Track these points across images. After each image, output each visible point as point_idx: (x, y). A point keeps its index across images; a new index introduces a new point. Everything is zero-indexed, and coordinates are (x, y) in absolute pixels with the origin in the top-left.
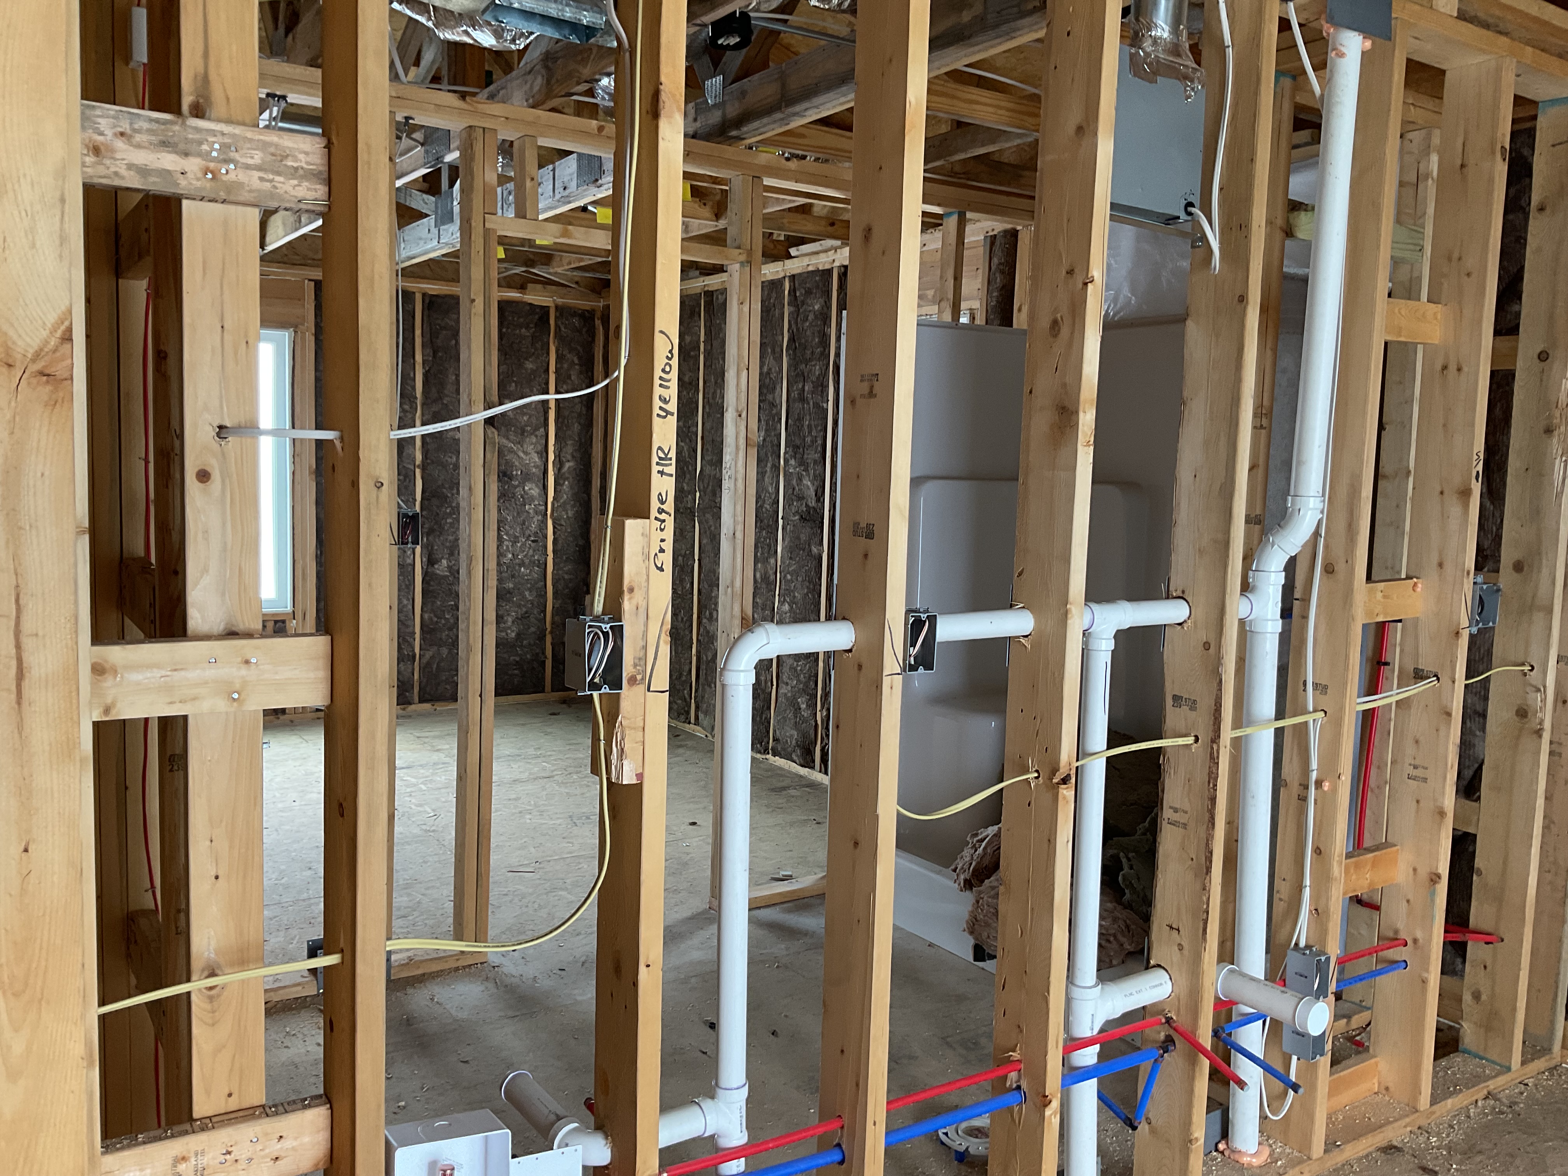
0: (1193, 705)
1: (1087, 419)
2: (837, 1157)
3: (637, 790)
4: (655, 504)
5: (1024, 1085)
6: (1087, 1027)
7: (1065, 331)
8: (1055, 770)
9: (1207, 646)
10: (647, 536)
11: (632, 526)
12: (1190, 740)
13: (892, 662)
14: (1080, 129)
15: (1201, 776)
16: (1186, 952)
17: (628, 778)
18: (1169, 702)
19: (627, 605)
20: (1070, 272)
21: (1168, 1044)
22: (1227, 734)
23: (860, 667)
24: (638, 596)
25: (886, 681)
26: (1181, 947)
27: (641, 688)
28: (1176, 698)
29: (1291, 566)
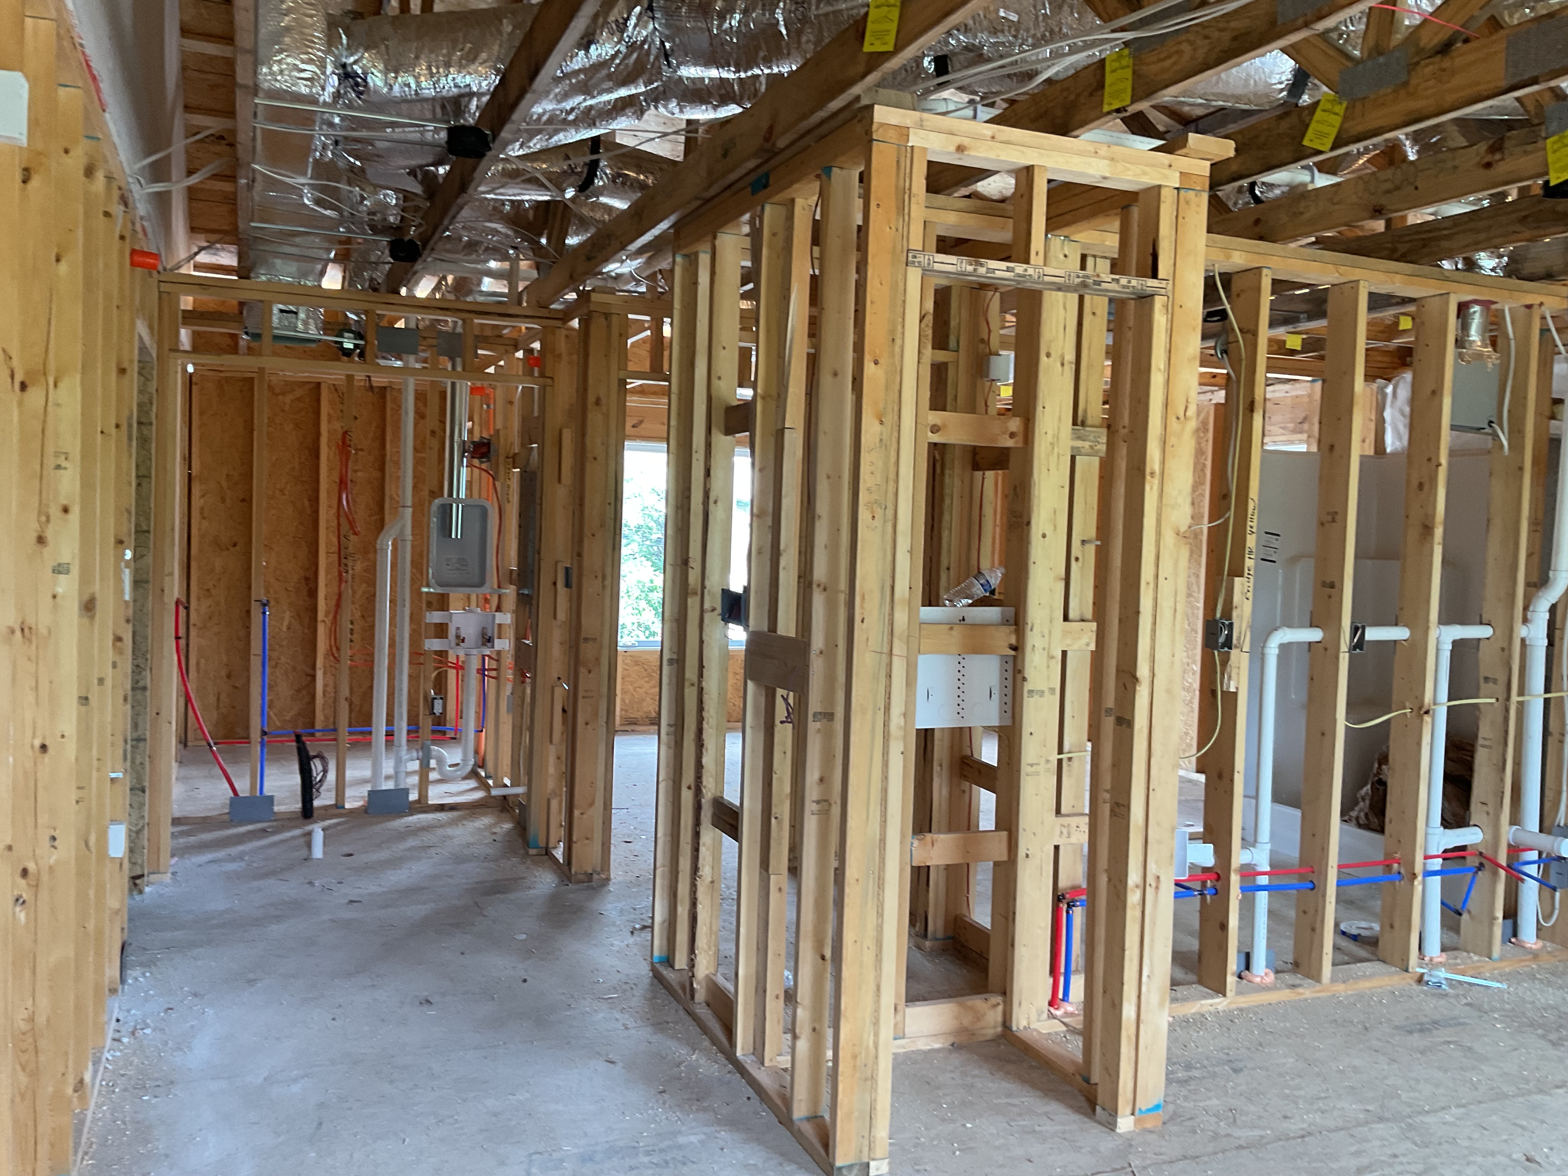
0: (1495, 681)
1: (1439, 532)
2: (1311, 886)
3: (1235, 694)
4: (1246, 571)
5: (1402, 871)
6: (1436, 848)
7: (1426, 487)
8: (1421, 707)
9: (1503, 649)
10: (1243, 584)
11: (1237, 580)
12: (1493, 700)
13: (1344, 647)
14: (1434, 392)
15: (1500, 719)
16: (1491, 815)
17: (1232, 689)
18: (1482, 681)
19: (1235, 614)
20: (1429, 460)
21: (1481, 867)
22: (1515, 698)
23: (1326, 649)
24: (1238, 610)
25: (1341, 655)
26: (1488, 813)
27: (1238, 650)
28: (1486, 679)
29: (1553, 609)
